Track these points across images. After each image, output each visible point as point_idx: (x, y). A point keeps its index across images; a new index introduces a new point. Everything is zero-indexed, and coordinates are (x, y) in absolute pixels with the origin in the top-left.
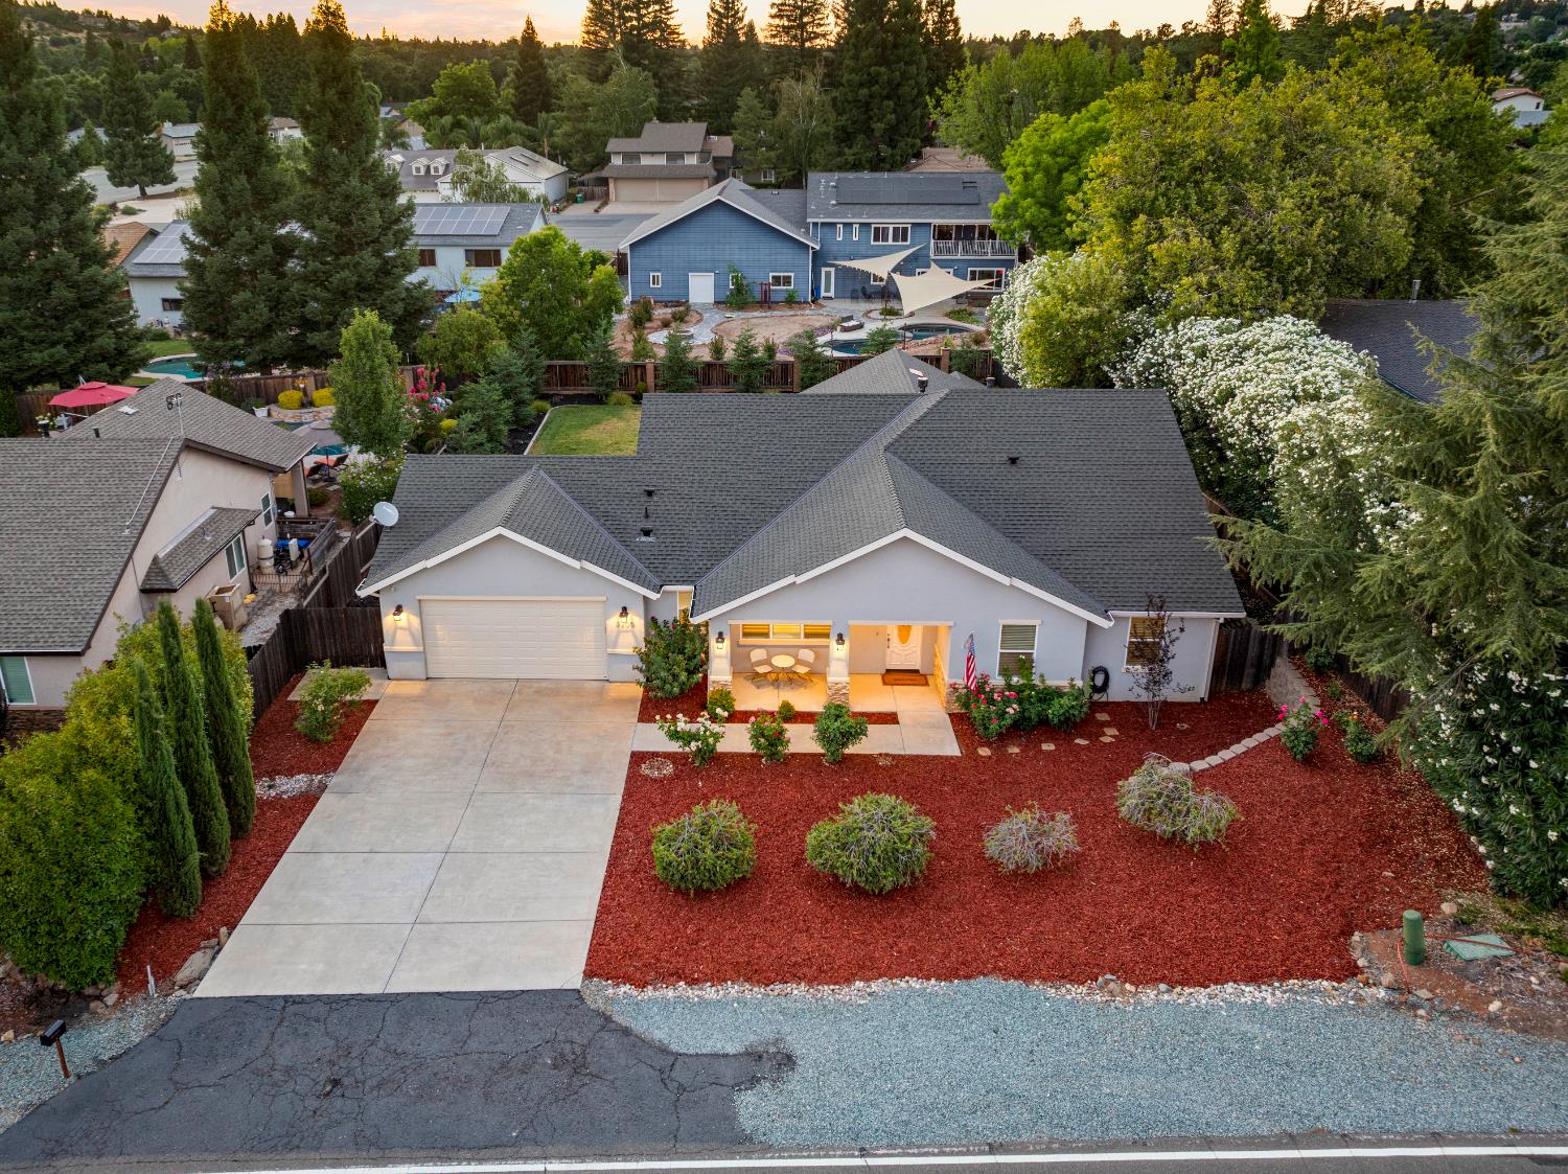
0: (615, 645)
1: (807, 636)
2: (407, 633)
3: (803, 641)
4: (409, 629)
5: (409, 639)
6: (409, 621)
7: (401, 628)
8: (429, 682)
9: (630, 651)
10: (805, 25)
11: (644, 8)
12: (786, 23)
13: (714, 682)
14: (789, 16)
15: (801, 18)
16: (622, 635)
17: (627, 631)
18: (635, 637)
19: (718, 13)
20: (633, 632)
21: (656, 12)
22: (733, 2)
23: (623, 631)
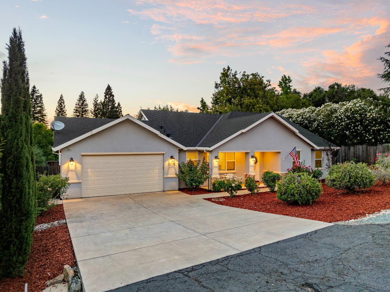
0: (167, 174)
1: (228, 170)
2: (74, 173)
4: (75, 171)
5: (75, 176)
6: (76, 166)
10: (83, 115)
11: (36, 108)
12: (78, 114)
13: (214, 178)
14: (79, 112)
15: (82, 113)
16: (170, 169)
17: (172, 167)
18: (175, 170)
19: (58, 111)
20: (174, 167)
21: (39, 110)
22: (63, 108)
23: (171, 167)
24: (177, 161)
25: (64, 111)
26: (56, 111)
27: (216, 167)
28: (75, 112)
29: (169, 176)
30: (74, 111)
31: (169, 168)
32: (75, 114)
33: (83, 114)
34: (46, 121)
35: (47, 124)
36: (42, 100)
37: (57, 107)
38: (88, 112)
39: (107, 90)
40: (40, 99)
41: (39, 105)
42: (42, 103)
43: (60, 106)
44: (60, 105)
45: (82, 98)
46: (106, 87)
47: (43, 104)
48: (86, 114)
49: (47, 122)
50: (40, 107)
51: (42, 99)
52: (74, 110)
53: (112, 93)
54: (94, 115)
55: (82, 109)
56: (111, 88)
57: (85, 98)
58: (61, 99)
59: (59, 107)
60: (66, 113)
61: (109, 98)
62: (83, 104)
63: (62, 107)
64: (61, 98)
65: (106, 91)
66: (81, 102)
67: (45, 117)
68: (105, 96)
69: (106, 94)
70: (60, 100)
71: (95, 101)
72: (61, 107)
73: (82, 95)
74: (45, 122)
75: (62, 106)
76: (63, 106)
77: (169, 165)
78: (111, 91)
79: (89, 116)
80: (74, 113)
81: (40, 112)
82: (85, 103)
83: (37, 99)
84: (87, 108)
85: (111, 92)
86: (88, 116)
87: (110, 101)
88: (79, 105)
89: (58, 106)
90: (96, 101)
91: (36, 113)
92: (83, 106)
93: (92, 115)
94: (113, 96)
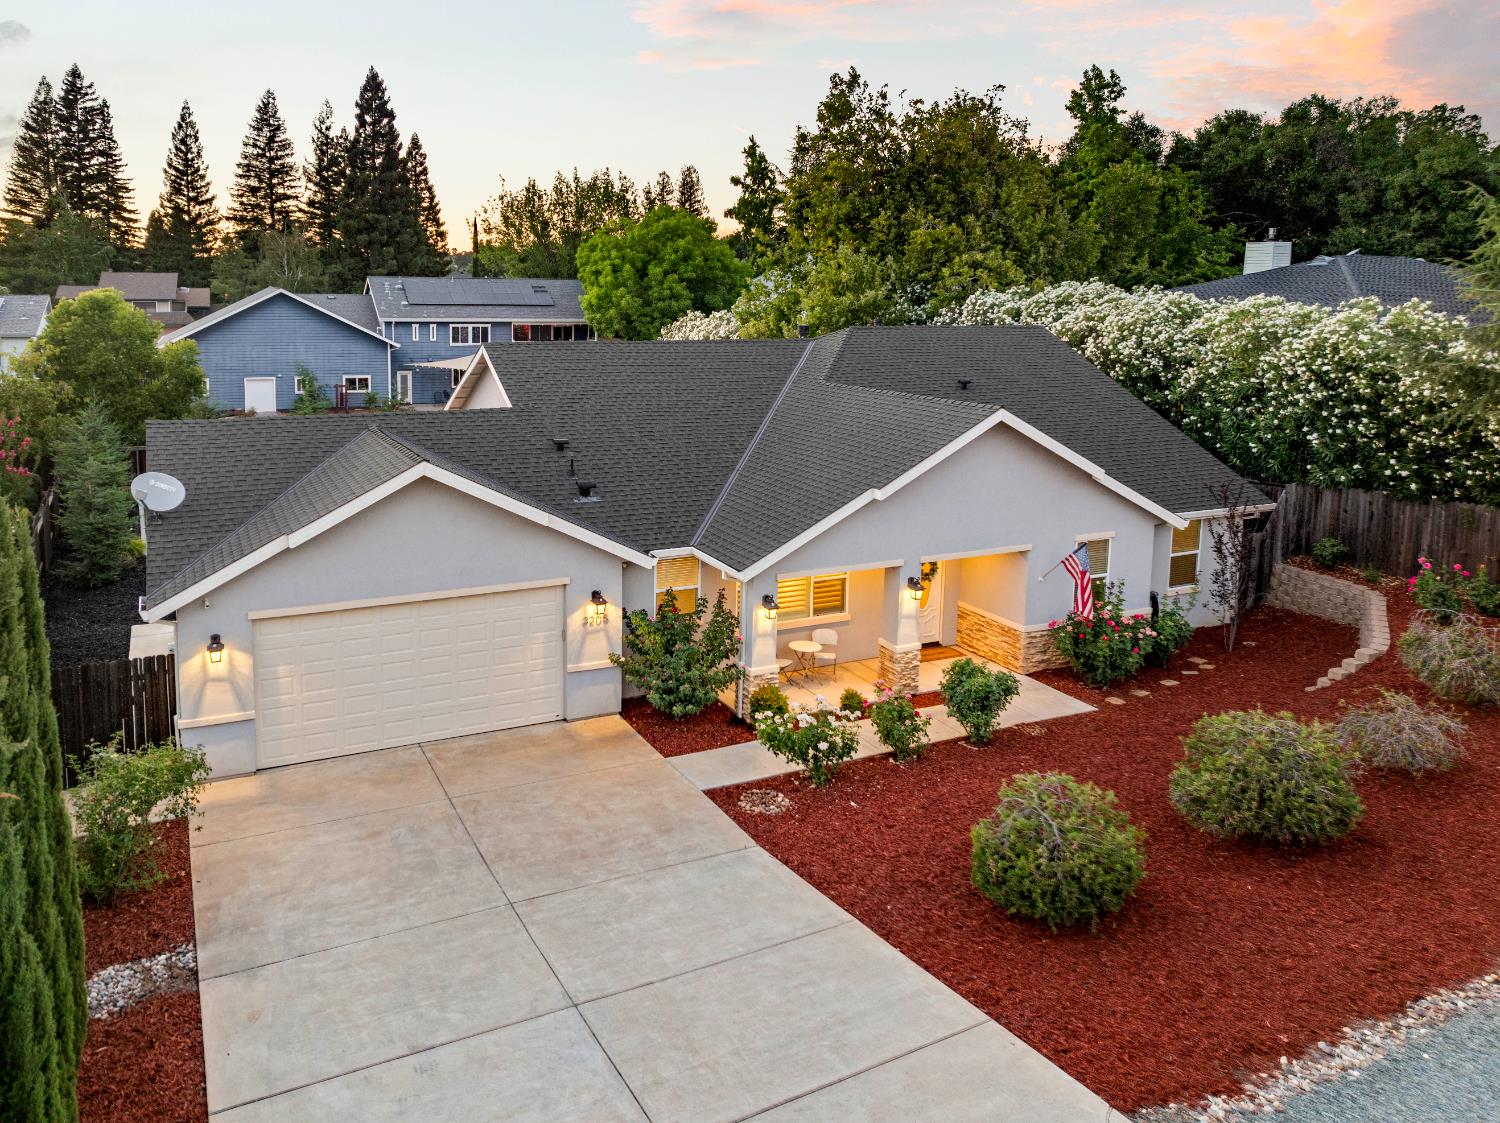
0: (579, 659)
1: (817, 612)
2: (226, 686)
3: (812, 620)
4: (230, 680)
5: (230, 698)
6: (231, 662)
7: (218, 680)
8: (264, 776)
9: (606, 662)
10: (274, 186)
11: (86, 159)
12: (254, 183)
13: (756, 677)
14: (257, 176)
15: (270, 179)
16: (590, 639)
17: (597, 631)
18: (609, 638)
19: (176, 169)
20: (606, 631)
21: (101, 164)
22: (193, 159)
23: (592, 632)
24: (616, 605)
25: (198, 170)
26: (166, 172)
27: (765, 635)
28: (240, 176)
29: (586, 665)
30: (240, 172)
31: (585, 635)
32: (243, 181)
33: (275, 181)
34: (130, 212)
35: (136, 221)
36: (109, 125)
37: (172, 156)
38: (293, 173)
39: (365, 90)
40: (100, 121)
41: (101, 145)
42: (111, 139)
43: (182, 152)
44: (183, 148)
45: (267, 118)
46: (362, 81)
47: (114, 142)
48: (287, 184)
49: (132, 216)
50: (102, 153)
51: (109, 122)
52: (239, 165)
53: (386, 103)
54: (316, 184)
55: (271, 160)
56: (381, 84)
57: (278, 115)
58: (185, 121)
59: (176, 155)
60: (207, 180)
61: (375, 123)
62: (271, 140)
63: (190, 156)
64: (183, 119)
65: (362, 97)
66: (266, 131)
67: (125, 195)
68: (360, 117)
69: (364, 107)
70: (180, 126)
71: (320, 131)
72: (186, 154)
73: (266, 105)
74: (126, 215)
75: (189, 150)
76: (195, 150)
77: (585, 624)
78: (383, 93)
79: (298, 190)
80: (239, 180)
81: (102, 176)
82: (282, 137)
83: (87, 121)
84: (288, 160)
85: (381, 98)
86: (293, 190)
87: (376, 136)
88: (255, 146)
89: (174, 150)
90: (324, 127)
91: (91, 179)
92: (271, 149)
93: (311, 185)
94: (391, 115)
